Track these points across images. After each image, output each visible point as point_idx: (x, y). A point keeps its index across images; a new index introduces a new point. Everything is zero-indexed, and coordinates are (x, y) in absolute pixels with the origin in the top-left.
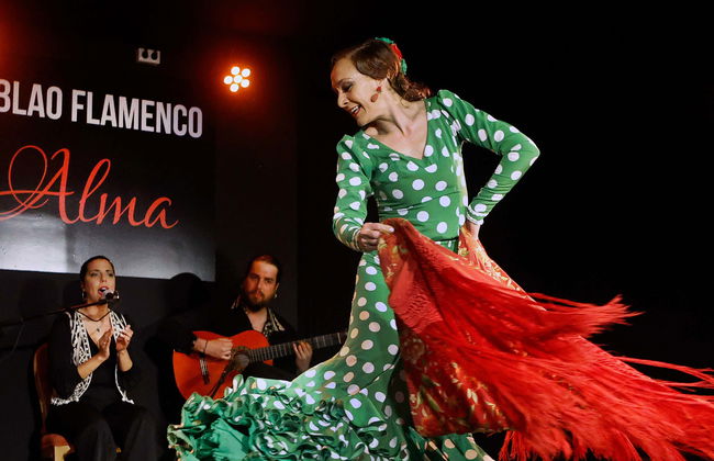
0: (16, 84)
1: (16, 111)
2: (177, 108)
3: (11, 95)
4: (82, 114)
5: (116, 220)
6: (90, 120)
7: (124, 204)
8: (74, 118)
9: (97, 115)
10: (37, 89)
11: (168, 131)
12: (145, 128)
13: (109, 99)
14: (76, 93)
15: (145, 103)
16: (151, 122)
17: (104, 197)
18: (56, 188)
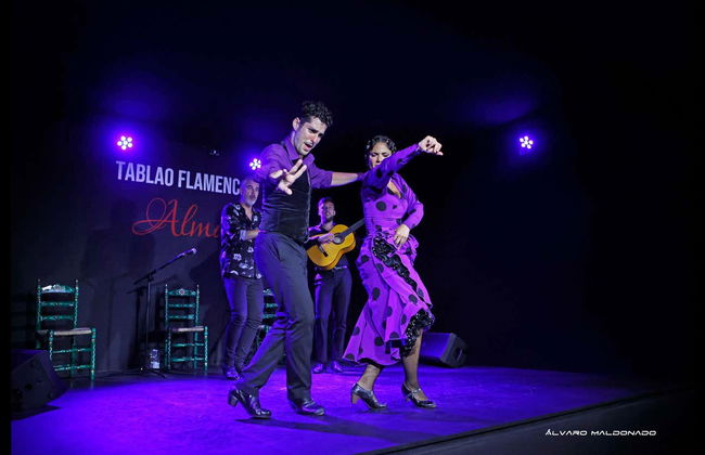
0: (149, 167)
1: (148, 181)
2: (235, 180)
3: (145, 173)
4: (184, 183)
5: (200, 233)
6: (188, 186)
7: (204, 225)
8: (180, 185)
9: (192, 183)
10: (160, 169)
11: (230, 192)
12: (217, 190)
13: (199, 175)
14: (181, 172)
15: (218, 177)
16: (221, 188)
17: (194, 224)
18: (171, 218)
